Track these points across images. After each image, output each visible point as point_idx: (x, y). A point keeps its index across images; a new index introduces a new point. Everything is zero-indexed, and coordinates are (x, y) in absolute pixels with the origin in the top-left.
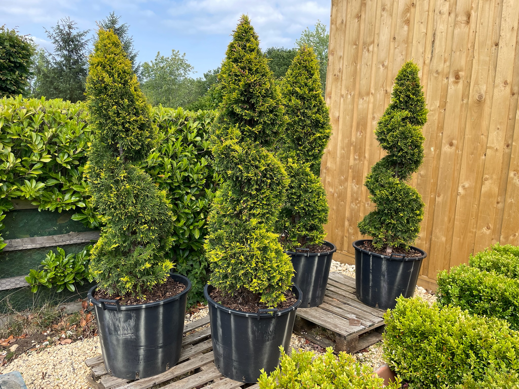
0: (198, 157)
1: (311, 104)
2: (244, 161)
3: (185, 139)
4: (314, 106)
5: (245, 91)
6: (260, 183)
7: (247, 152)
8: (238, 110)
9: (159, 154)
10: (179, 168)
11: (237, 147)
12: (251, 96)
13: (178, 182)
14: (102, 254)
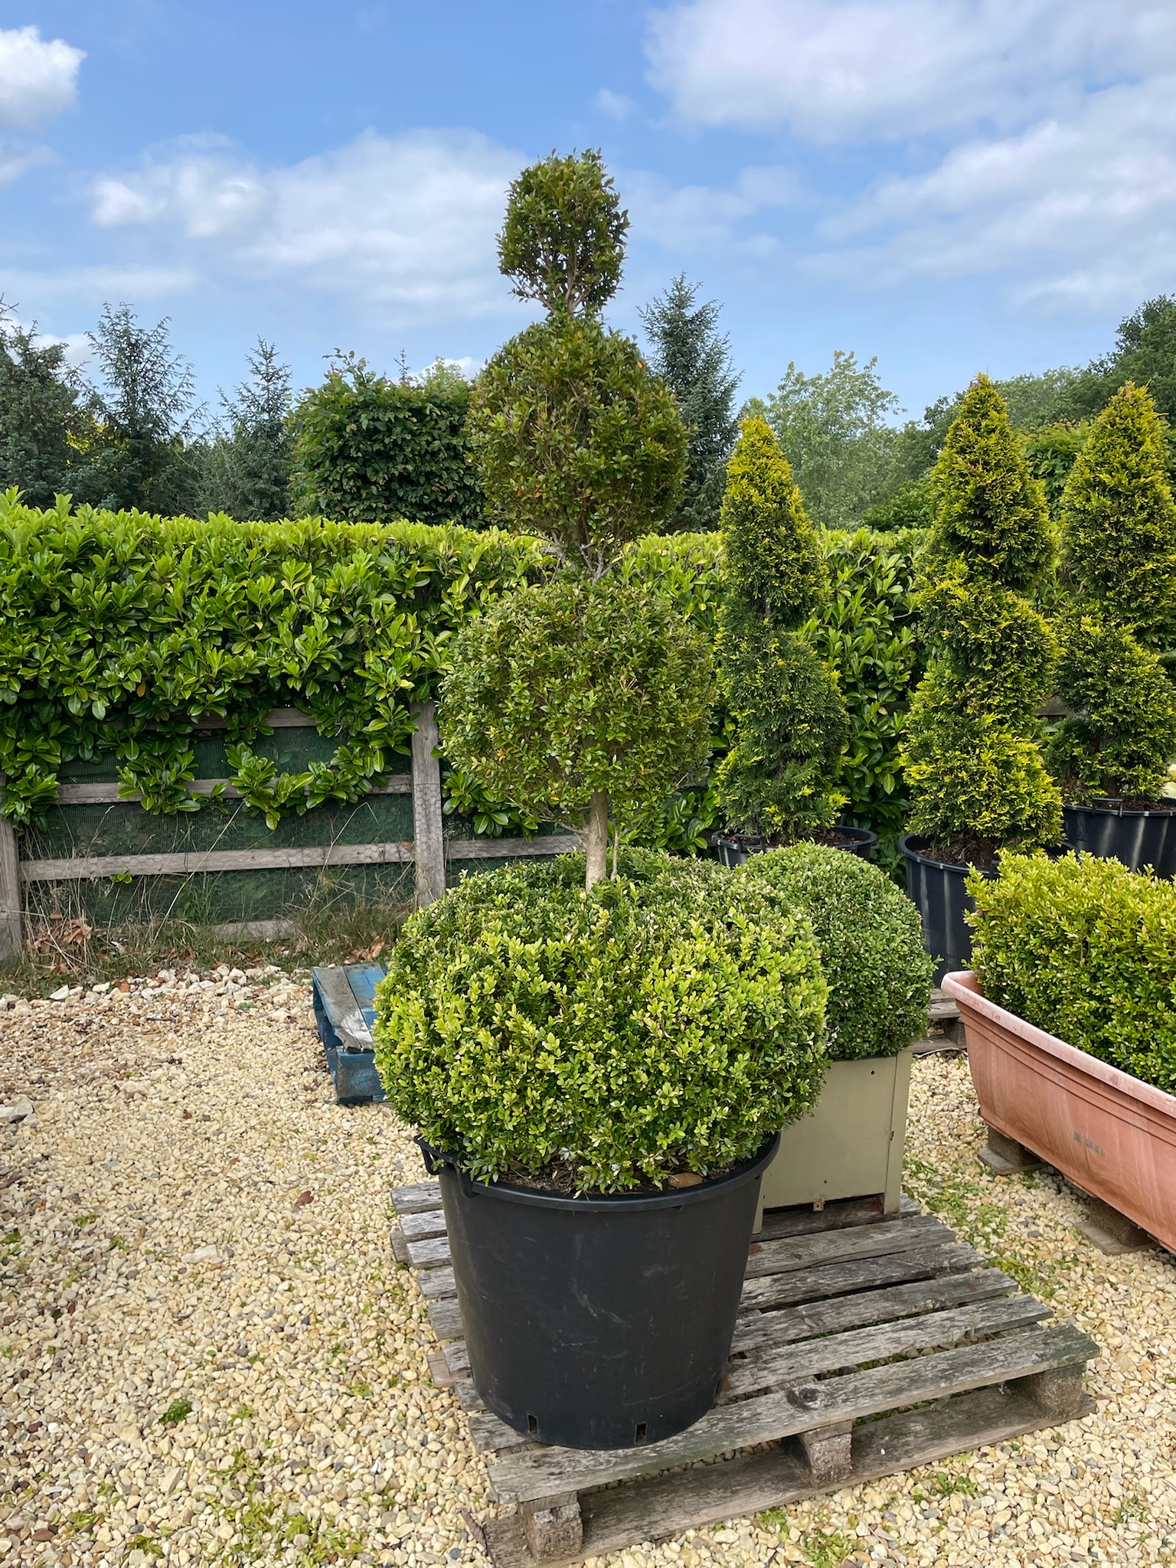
0: (896, 626)
1: (1134, 503)
2: (972, 613)
3: (871, 593)
4: (1142, 508)
5: (977, 498)
6: (999, 649)
7: (976, 599)
8: (963, 531)
9: (817, 623)
10: (857, 649)
11: (960, 592)
12: (988, 505)
13: (853, 675)
14: (735, 772)
